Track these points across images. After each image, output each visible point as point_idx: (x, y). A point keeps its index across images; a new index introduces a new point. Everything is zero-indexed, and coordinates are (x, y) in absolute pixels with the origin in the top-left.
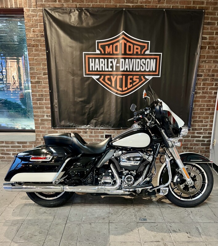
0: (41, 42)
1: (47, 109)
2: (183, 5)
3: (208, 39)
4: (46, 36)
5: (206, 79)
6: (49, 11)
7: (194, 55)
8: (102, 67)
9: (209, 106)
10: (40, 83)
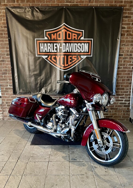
0: (4, 32)
1: (10, 80)
2: (107, 4)
3: (126, 28)
4: (8, 27)
5: (126, 58)
6: (10, 9)
7: (117, 40)
8: (49, 49)
9: (129, 78)
10: (4, 61)
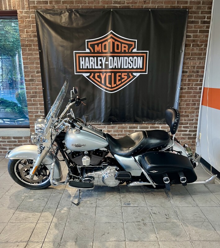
0: (34, 42)
1: (41, 105)
2: (168, 5)
3: (192, 37)
4: (38, 36)
5: (192, 75)
6: (41, 13)
7: (180, 52)
8: (92, 65)
9: (195, 102)
10: (33, 81)
